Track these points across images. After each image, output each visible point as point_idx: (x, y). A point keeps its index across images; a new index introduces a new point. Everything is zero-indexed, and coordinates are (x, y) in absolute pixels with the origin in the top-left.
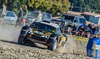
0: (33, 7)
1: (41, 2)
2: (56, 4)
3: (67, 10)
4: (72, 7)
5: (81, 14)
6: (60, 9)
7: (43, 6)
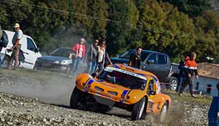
0: (157, 44)
1: (173, 35)
2: (203, 38)
6: (212, 49)
7: (177, 44)
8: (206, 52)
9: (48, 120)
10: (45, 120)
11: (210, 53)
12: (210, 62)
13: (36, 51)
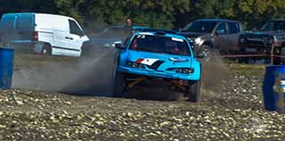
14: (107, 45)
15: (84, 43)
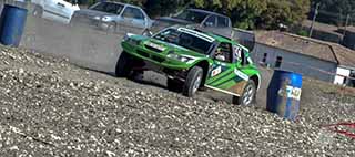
0: (221, 6)
2: (276, 2)
3: (303, 19)
4: (317, 12)
5: (336, 29)
6: (285, 14)
7: (245, 6)
8: (278, 18)
9: (76, 85)
10: (72, 84)
11: (283, 20)
12: (283, 30)
13: (74, 3)
14: (98, 18)
15: (76, 12)
